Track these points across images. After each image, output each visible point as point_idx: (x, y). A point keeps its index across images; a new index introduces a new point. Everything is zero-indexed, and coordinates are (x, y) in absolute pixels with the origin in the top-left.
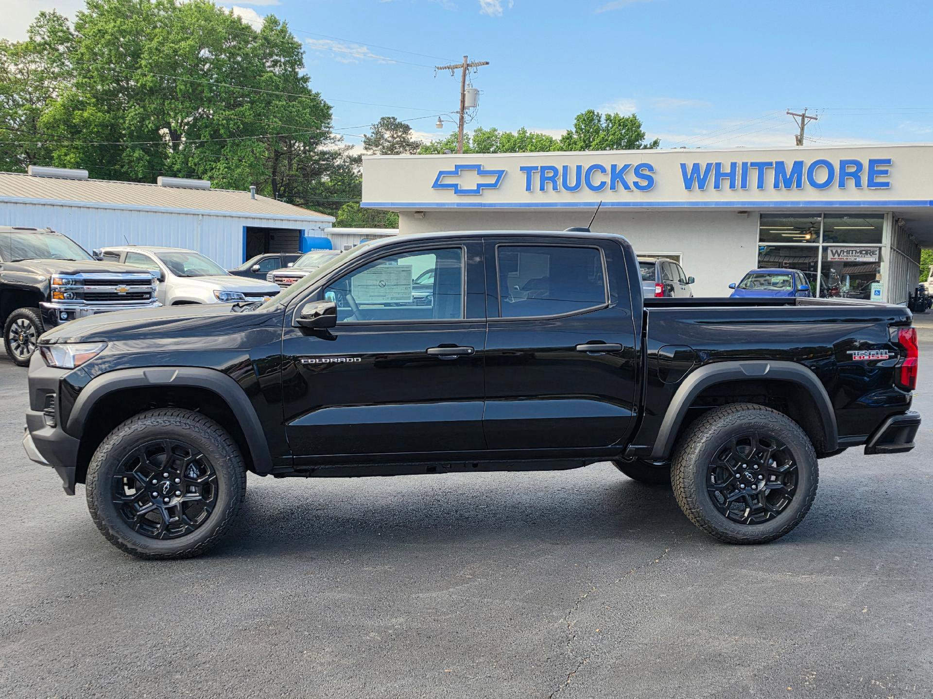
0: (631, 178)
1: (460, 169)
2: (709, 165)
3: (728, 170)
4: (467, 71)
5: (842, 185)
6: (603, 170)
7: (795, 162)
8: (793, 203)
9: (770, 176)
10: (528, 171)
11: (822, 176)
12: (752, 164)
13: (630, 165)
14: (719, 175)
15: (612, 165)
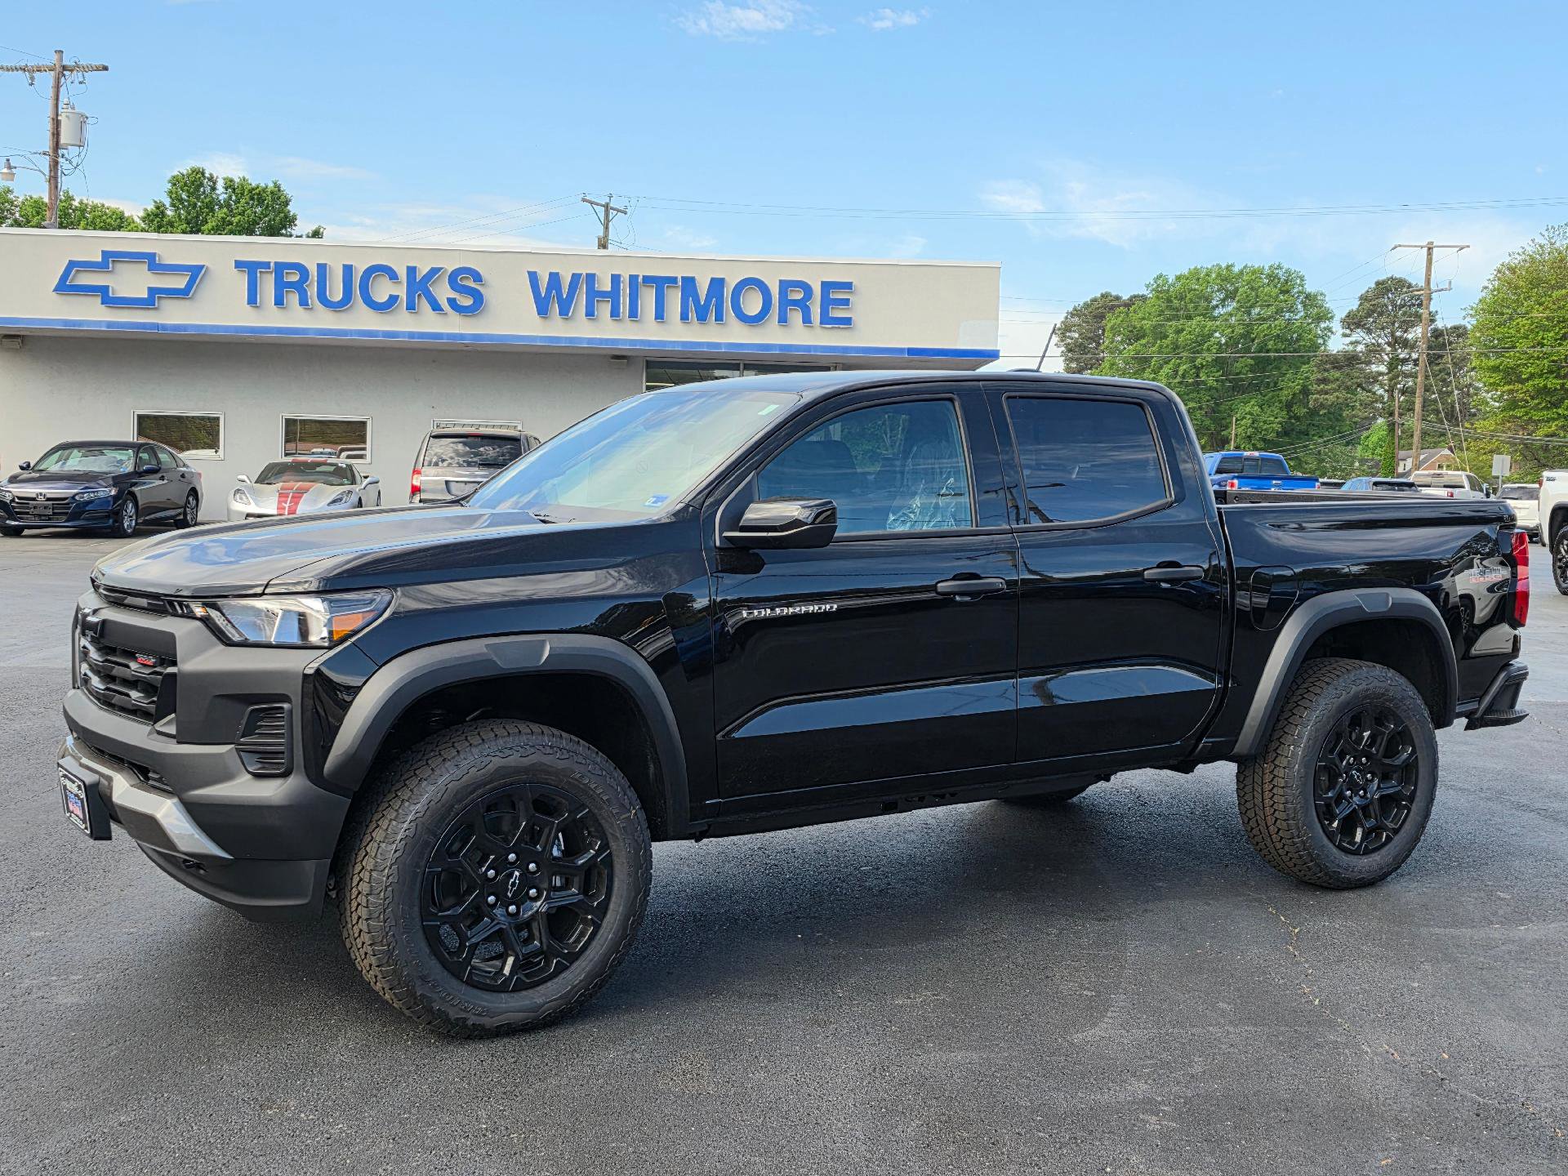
0: (443, 292)
1: (111, 259)
2: (576, 277)
3: (607, 287)
4: (63, 80)
5: (783, 320)
6: (393, 276)
7: (713, 280)
8: (709, 344)
9: (674, 300)
10: (251, 269)
11: (753, 304)
12: (648, 280)
13: (442, 268)
14: (594, 295)
15: (408, 268)
